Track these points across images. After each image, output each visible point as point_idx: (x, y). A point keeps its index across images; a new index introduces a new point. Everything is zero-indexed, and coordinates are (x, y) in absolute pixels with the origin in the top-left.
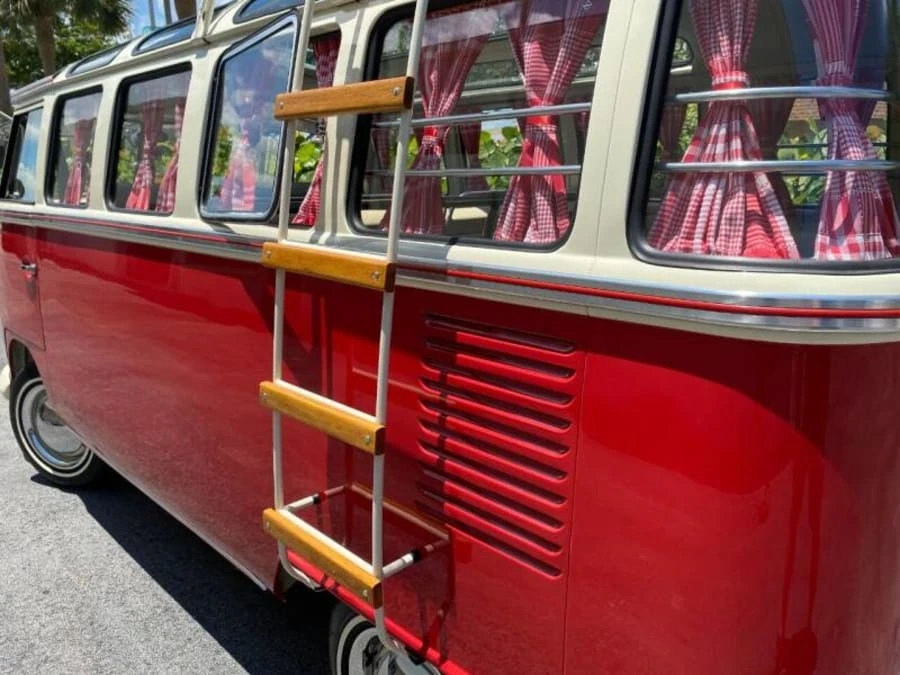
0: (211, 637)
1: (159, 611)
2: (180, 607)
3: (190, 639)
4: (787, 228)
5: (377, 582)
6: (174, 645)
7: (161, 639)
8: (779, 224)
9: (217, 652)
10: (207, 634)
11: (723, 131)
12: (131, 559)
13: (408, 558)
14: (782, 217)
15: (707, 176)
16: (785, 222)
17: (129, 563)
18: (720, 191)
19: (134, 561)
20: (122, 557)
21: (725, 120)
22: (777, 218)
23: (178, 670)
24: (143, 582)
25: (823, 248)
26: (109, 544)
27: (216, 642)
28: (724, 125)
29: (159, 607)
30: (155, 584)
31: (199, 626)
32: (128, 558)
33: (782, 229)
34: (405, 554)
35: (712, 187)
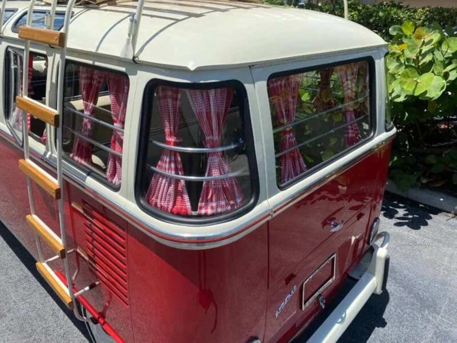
0: (44, 290)
1: (22, 277)
2: (32, 275)
3: (35, 291)
4: (188, 200)
5: (71, 301)
6: (27, 293)
7: (22, 290)
8: (186, 198)
9: (46, 297)
10: (43, 288)
11: (168, 160)
12: (12, 251)
13: (87, 288)
14: (187, 196)
15: (163, 176)
16: (188, 198)
17: (11, 253)
18: (167, 183)
19: (13, 253)
20: (7, 250)
21: (168, 155)
22: (185, 196)
23: (28, 305)
24: (16, 263)
25: (201, 208)
26: (3, 244)
27: (46, 292)
28: (168, 158)
29: (23, 275)
30: (22, 265)
31: (39, 285)
32: (11, 251)
33: (186, 200)
34: (86, 287)
35: (164, 181)
